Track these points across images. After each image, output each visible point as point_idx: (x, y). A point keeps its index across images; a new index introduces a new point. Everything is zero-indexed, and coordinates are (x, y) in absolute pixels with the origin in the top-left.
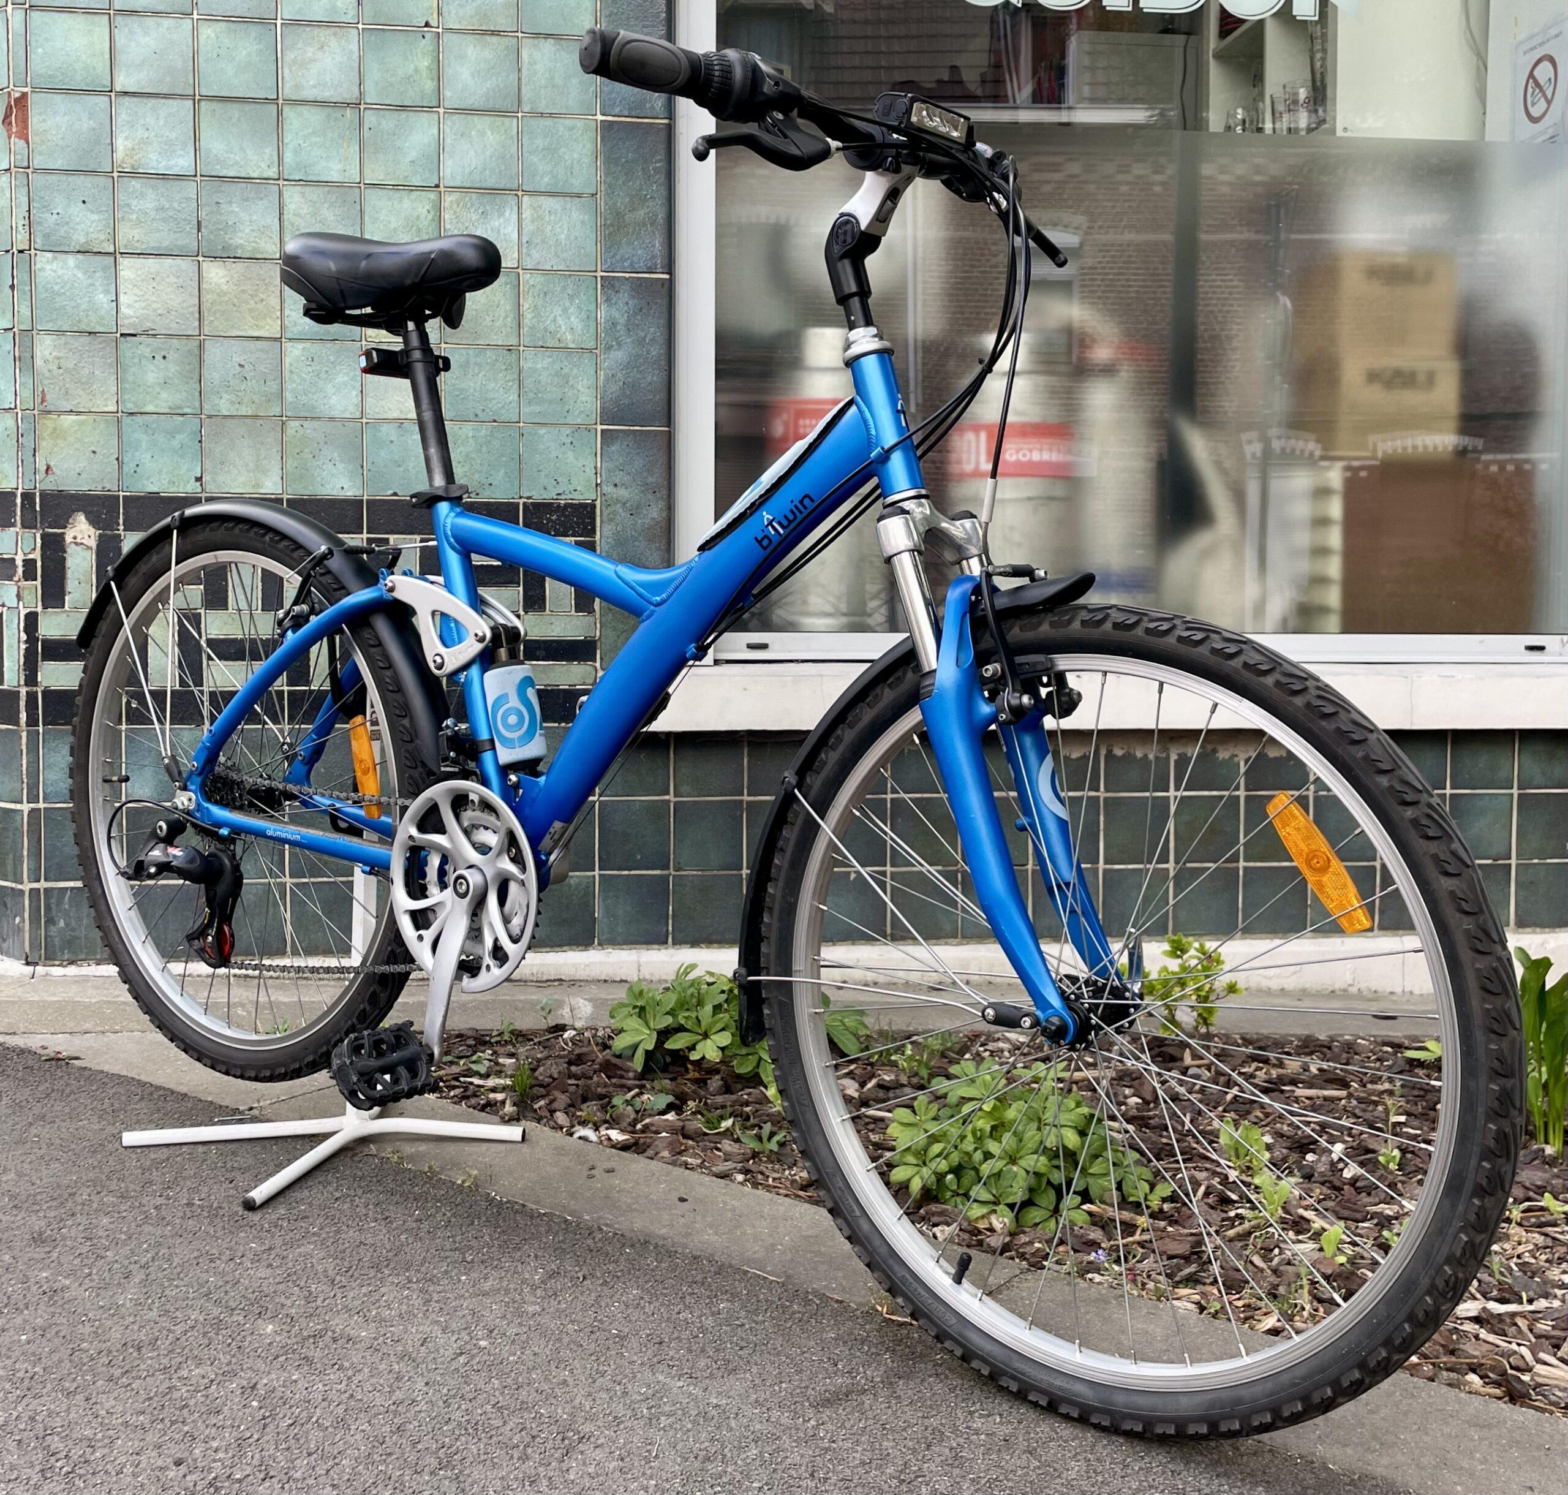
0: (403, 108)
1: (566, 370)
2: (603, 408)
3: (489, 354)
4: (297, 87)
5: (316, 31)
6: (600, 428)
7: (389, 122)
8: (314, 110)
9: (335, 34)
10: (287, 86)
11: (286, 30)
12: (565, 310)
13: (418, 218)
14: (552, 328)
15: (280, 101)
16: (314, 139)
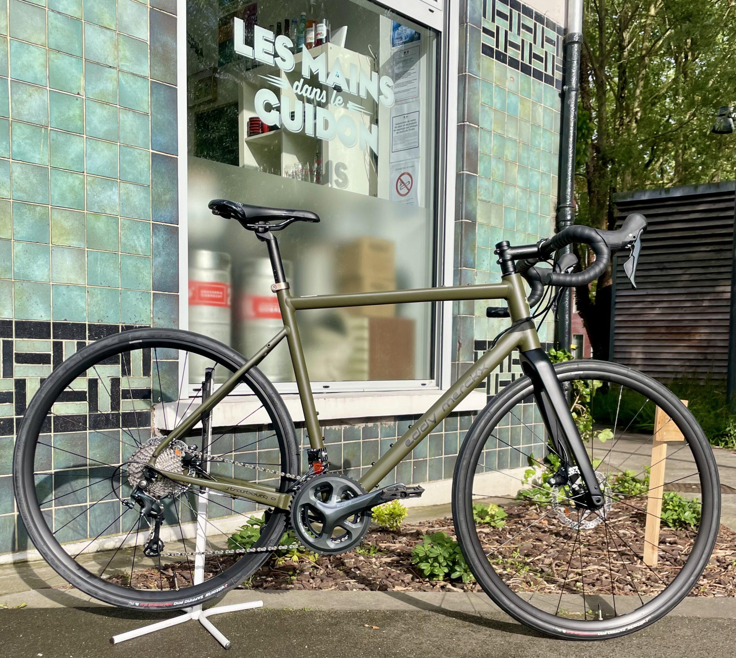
0: (68, 132)
1: (139, 265)
2: (154, 284)
3: (106, 255)
4: (19, 114)
5: (28, 87)
6: (152, 292)
7: (61, 138)
8: (26, 126)
9: (37, 90)
10: (15, 111)
11: (14, 84)
12: (138, 237)
13: (74, 186)
14: (133, 245)
15: (10, 119)
16: (27, 141)
